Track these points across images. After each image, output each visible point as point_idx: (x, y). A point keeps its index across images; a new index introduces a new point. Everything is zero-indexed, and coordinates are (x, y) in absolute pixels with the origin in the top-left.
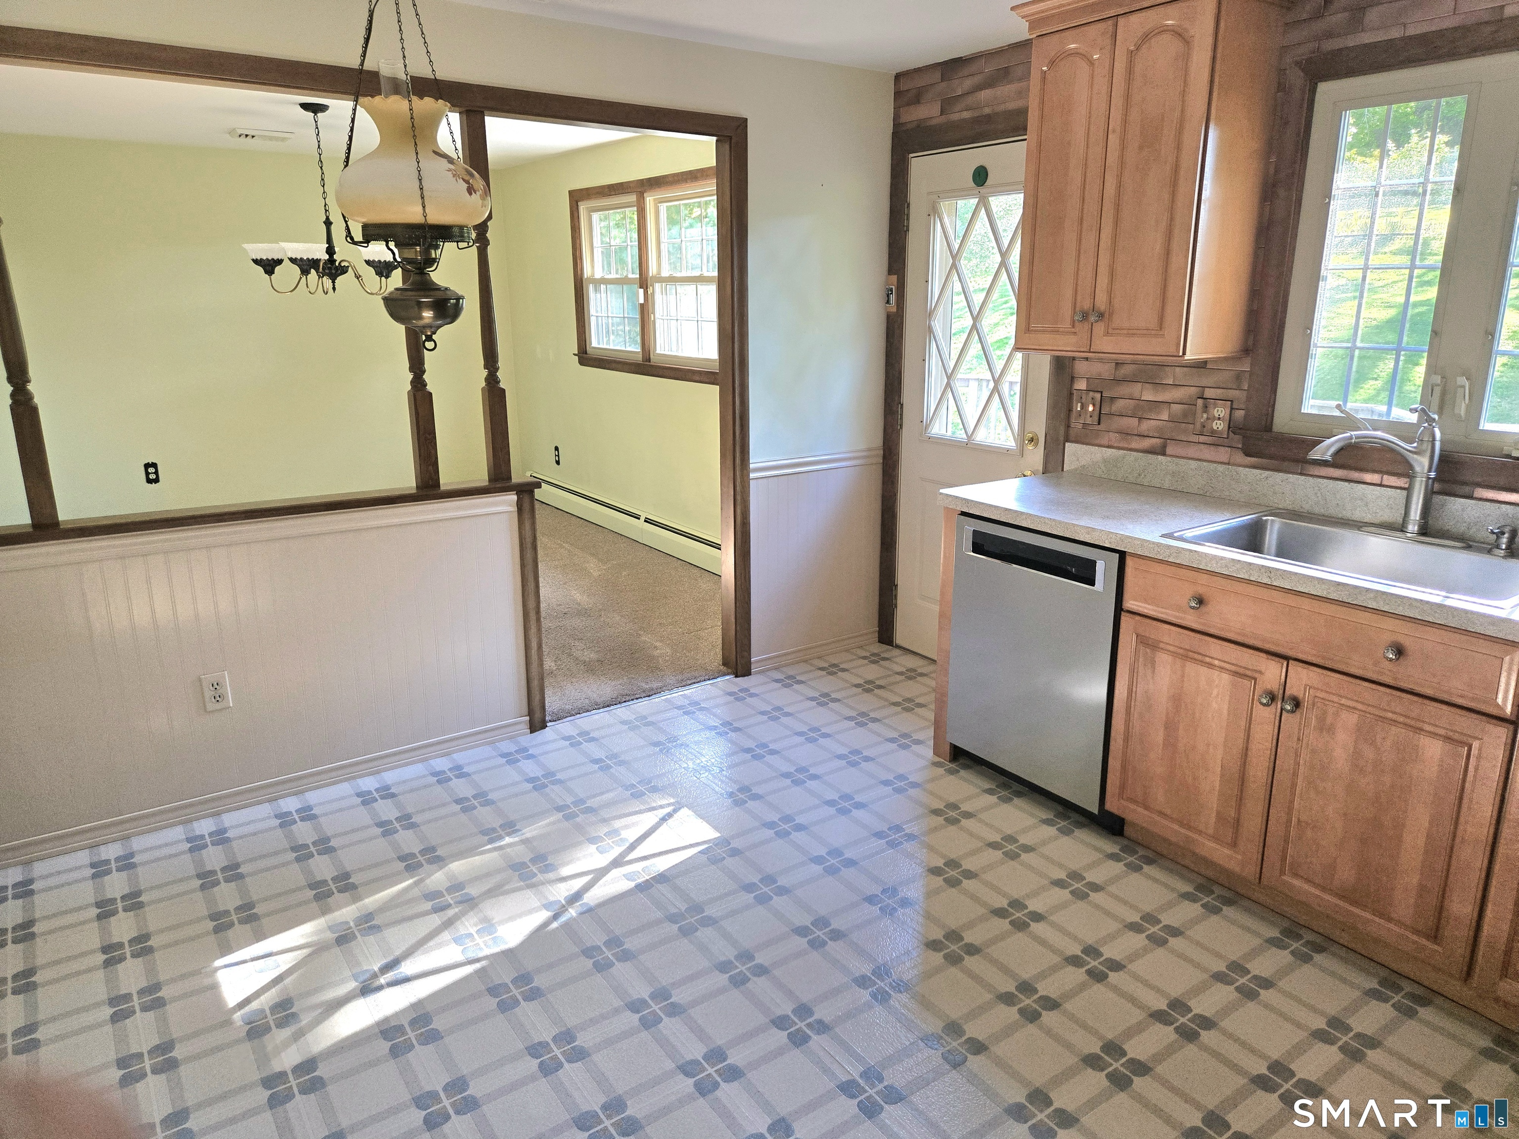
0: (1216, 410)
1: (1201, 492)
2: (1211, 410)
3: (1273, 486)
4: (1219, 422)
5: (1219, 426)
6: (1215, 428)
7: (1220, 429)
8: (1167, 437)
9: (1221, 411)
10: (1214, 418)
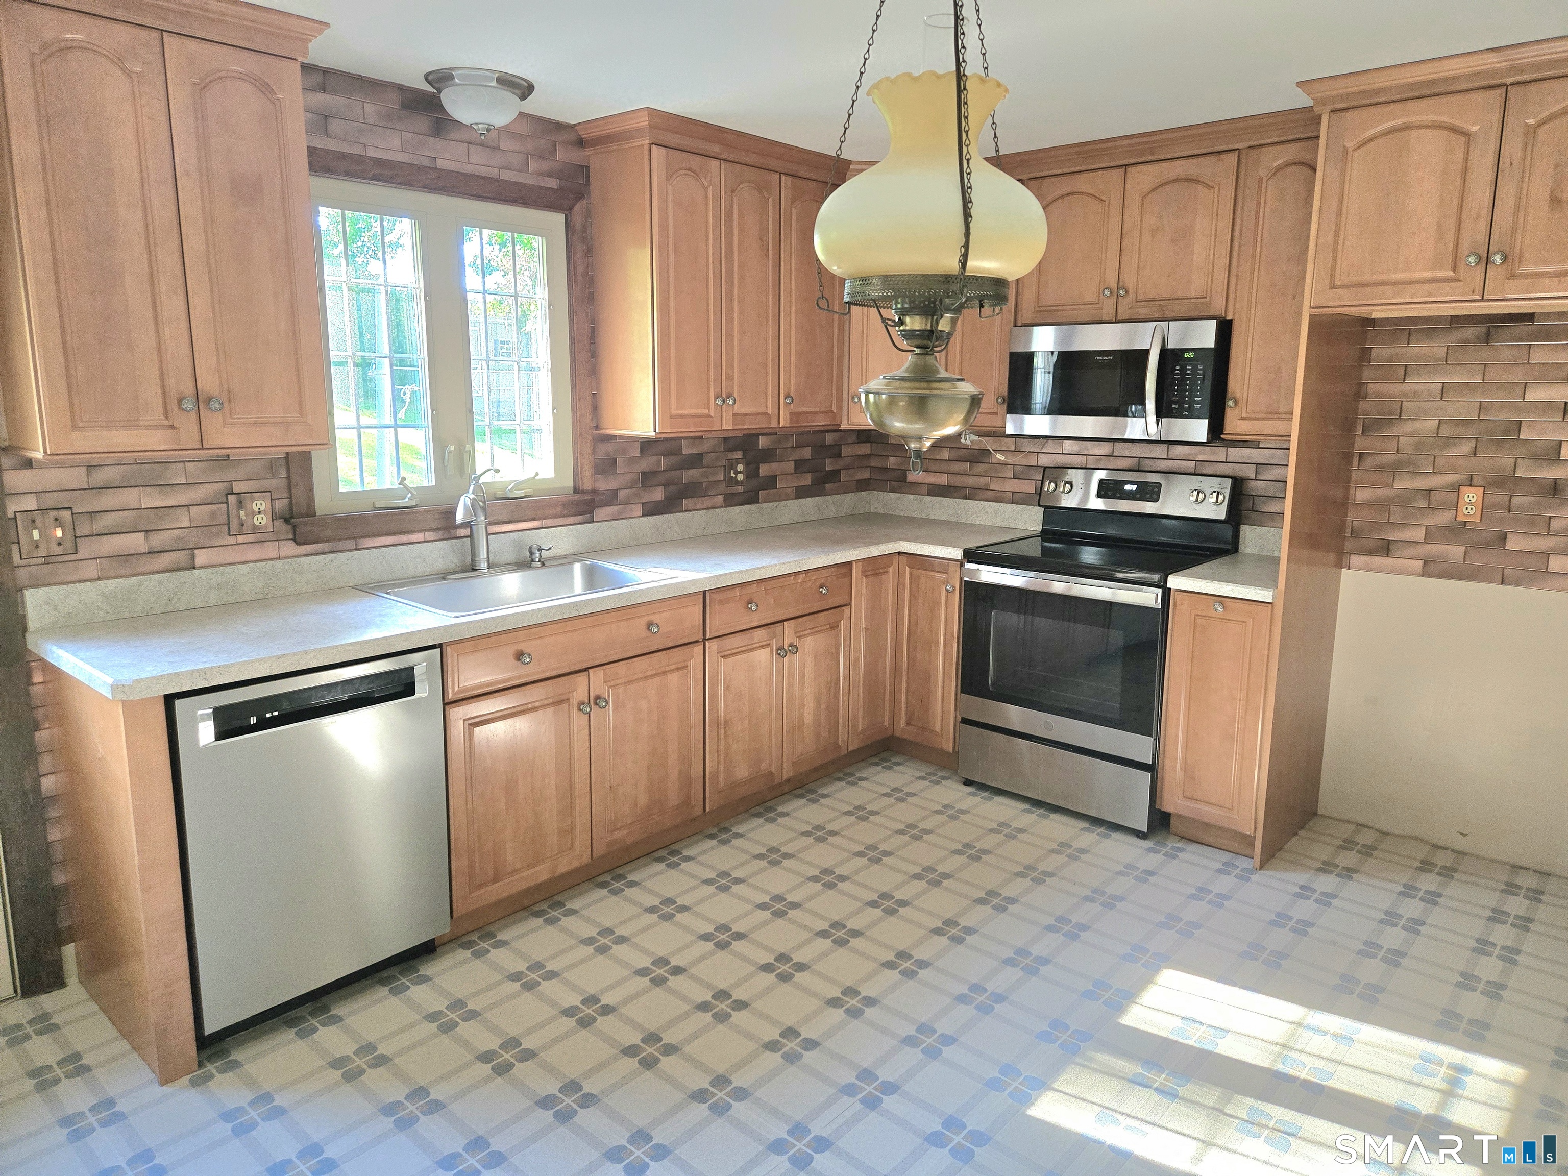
0: (254, 504)
1: (261, 596)
2: (247, 504)
3: (339, 567)
4: (260, 516)
5: (262, 520)
6: (257, 523)
7: (263, 524)
8: (192, 546)
9: (260, 504)
10: (253, 514)
